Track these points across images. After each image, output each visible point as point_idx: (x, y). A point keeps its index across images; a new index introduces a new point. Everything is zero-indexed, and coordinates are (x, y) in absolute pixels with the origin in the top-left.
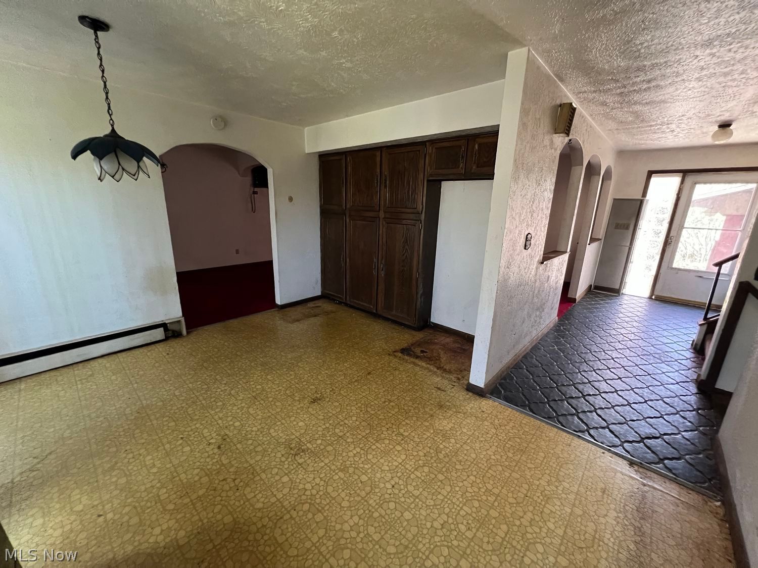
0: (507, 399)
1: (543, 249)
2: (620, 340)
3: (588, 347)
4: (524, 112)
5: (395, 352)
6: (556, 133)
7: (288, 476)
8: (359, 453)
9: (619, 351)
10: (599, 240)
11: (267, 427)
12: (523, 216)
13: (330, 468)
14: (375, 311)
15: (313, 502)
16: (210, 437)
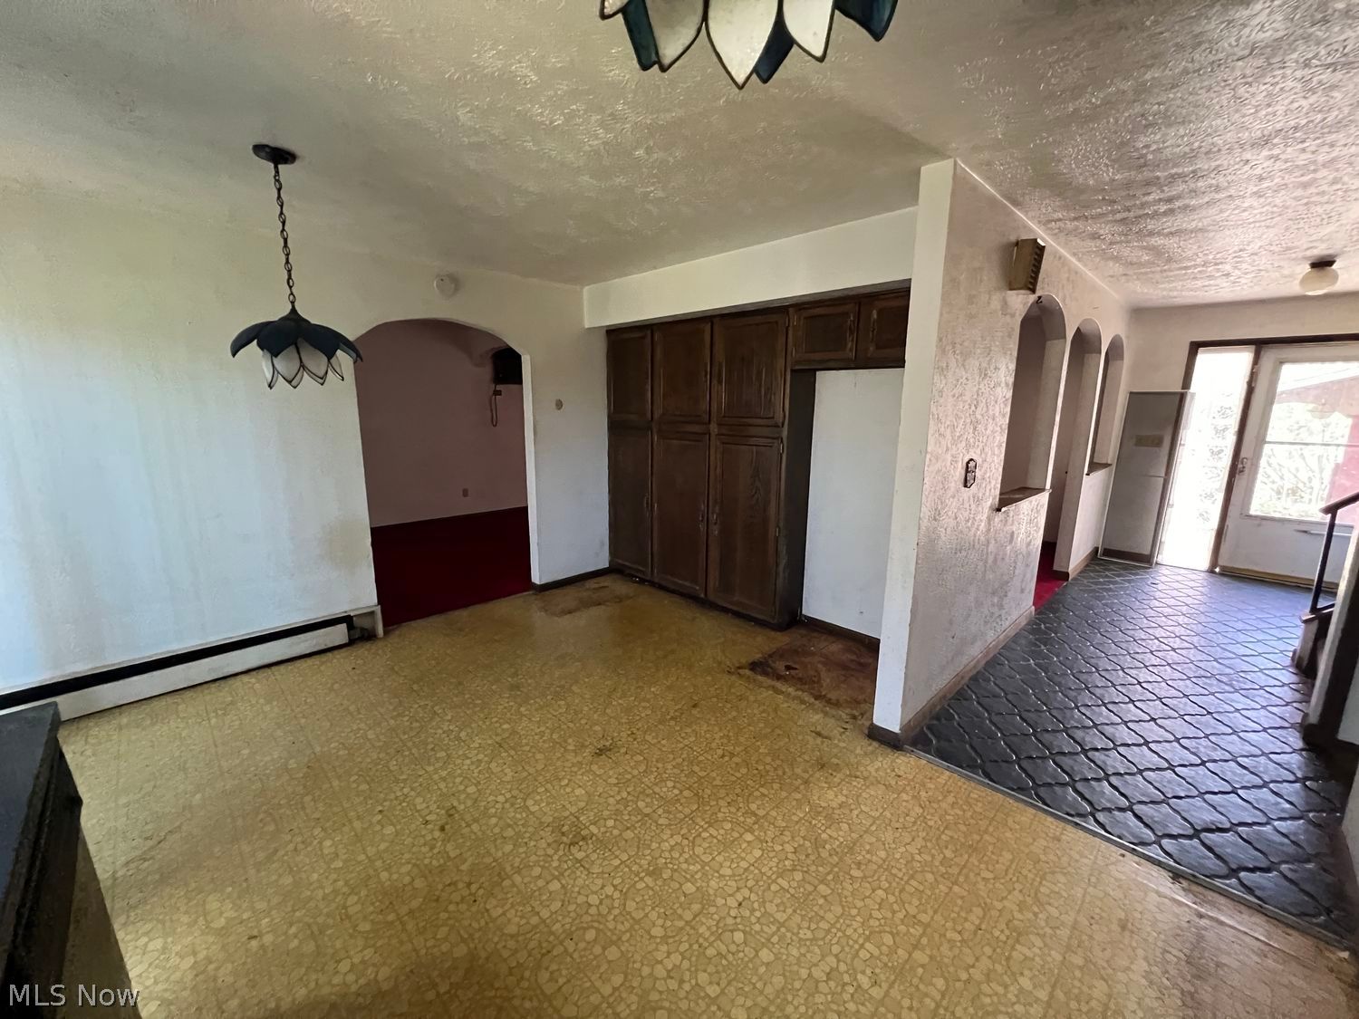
0: (944, 755)
1: (999, 486)
2: (1154, 648)
3: (1092, 661)
4: (952, 259)
5: (739, 668)
6: (1011, 289)
7: (559, 881)
8: (680, 844)
9: (1150, 668)
10: (1106, 465)
11: (522, 795)
12: (957, 430)
13: (630, 870)
14: (702, 596)
15: (601, 927)
16: (427, 811)
